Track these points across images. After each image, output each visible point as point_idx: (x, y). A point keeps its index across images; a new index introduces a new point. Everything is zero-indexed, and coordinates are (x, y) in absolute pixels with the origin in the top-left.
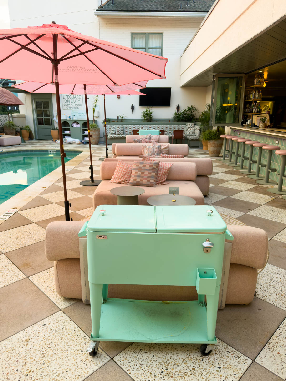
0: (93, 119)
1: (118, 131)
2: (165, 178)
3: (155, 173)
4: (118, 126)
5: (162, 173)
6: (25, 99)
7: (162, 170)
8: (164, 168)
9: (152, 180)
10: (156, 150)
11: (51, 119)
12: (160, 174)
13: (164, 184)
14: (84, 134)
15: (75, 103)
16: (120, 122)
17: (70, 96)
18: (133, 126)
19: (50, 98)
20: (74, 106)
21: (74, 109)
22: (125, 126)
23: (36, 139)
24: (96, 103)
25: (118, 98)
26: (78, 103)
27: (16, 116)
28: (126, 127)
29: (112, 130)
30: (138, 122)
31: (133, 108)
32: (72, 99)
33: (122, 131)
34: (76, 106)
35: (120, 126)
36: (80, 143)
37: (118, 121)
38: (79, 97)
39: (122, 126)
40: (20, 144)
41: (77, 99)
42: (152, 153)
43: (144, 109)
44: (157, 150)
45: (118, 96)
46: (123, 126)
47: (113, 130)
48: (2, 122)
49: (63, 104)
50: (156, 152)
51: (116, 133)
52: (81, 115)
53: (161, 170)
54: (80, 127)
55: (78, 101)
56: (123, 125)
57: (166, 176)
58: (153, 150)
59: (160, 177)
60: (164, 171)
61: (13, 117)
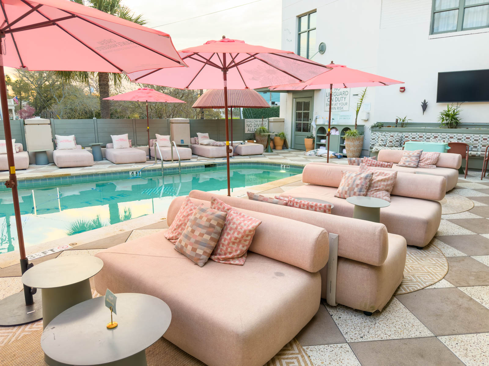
0: (354, 124)
1: (391, 142)
2: (236, 251)
3: (209, 237)
4: (392, 134)
5: (230, 239)
6: (287, 99)
7: (232, 232)
8: (236, 228)
9: (201, 249)
10: (358, 182)
11: (310, 124)
12: (225, 239)
13: (231, 264)
14: (343, 144)
15: (340, 102)
16: (399, 128)
17: (335, 93)
18: (418, 134)
19: (312, 97)
20: (338, 105)
21: (338, 110)
22: (404, 134)
23: (291, 148)
24: (362, 100)
25: (400, 91)
26: (343, 101)
27: (273, 121)
28: (406, 136)
29: (382, 140)
30: (432, 128)
31: (425, 106)
32: (337, 96)
33: (397, 141)
34: (341, 106)
35: (396, 134)
36: (333, 157)
37: (396, 126)
38: (345, 94)
39: (399, 134)
40: (261, 154)
41: (342, 96)
42: (350, 186)
43: (444, 107)
44: (361, 183)
45: (401, 88)
46: (401, 134)
47: (384, 139)
48: (256, 127)
49: (325, 104)
50: (357, 185)
51: (388, 144)
52: (345, 118)
53: (229, 232)
54: (339, 134)
55: (343, 98)
56: (401, 132)
57: (241, 246)
58: (354, 181)
59: (225, 246)
60: (236, 235)
61: (269, 122)
